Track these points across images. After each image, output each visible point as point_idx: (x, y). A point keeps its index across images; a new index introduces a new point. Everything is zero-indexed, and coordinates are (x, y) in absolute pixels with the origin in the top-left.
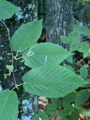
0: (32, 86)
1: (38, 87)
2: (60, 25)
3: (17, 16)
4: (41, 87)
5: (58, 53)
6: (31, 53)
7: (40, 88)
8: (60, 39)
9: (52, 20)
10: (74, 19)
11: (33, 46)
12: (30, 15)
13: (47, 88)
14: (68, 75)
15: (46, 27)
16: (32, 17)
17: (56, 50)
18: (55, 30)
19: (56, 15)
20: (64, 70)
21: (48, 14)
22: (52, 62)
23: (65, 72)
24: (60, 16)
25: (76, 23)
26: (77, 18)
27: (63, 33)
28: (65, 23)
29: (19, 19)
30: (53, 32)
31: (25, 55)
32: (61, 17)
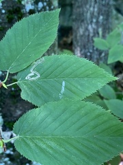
0: (32, 144)
1: (44, 146)
2: (94, 20)
3: (24, 6)
4: (51, 148)
5: (87, 76)
6: (35, 75)
7: (48, 150)
8: (93, 42)
9: (83, 14)
10: (114, 12)
11: (39, 62)
12: (45, 4)
13: (62, 150)
14: (105, 122)
15: (74, 23)
16: (50, 7)
17: (83, 69)
18: (87, 29)
19: (88, 6)
20: (97, 112)
21: (77, 4)
22: (74, 93)
23: (99, 115)
24: (94, 7)
25: (117, 19)
26: (119, 11)
27: (98, 33)
28: (101, 17)
29: (28, 10)
30: (84, 32)
31: (23, 79)
32: (96, 9)
